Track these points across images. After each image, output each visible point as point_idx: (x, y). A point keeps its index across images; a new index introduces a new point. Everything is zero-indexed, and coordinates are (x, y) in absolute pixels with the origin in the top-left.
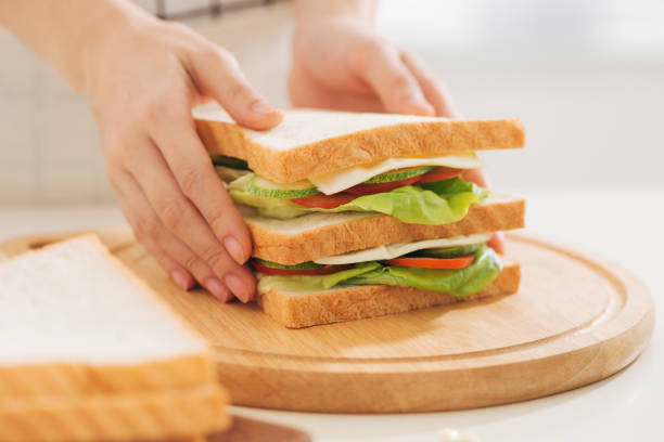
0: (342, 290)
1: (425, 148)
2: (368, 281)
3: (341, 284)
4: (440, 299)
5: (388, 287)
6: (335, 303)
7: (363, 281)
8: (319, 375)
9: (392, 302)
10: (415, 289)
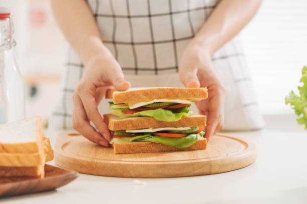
0: (135, 143)
1: (168, 97)
2: (146, 140)
3: (135, 141)
4: (173, 148)
5: (152, 143)
6: (131, 147)
7: (144, 140)
8: (107, 164)
9: (153, 148)
10: (162, 145)
